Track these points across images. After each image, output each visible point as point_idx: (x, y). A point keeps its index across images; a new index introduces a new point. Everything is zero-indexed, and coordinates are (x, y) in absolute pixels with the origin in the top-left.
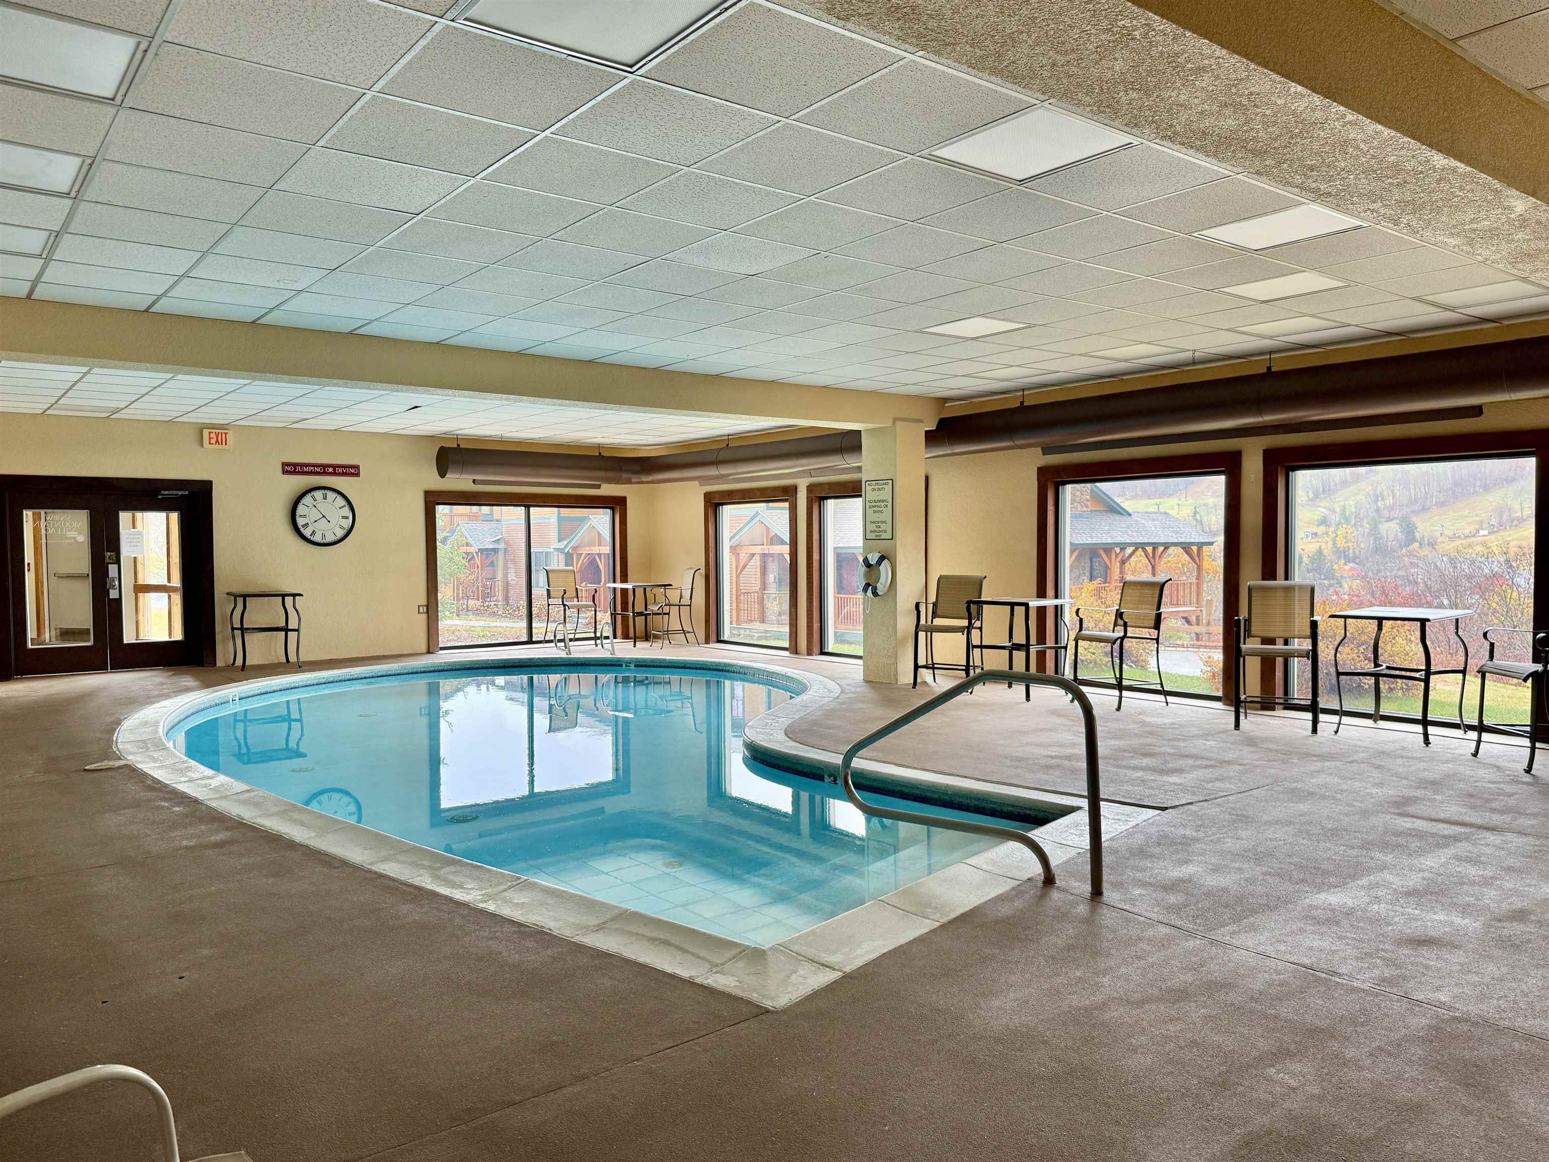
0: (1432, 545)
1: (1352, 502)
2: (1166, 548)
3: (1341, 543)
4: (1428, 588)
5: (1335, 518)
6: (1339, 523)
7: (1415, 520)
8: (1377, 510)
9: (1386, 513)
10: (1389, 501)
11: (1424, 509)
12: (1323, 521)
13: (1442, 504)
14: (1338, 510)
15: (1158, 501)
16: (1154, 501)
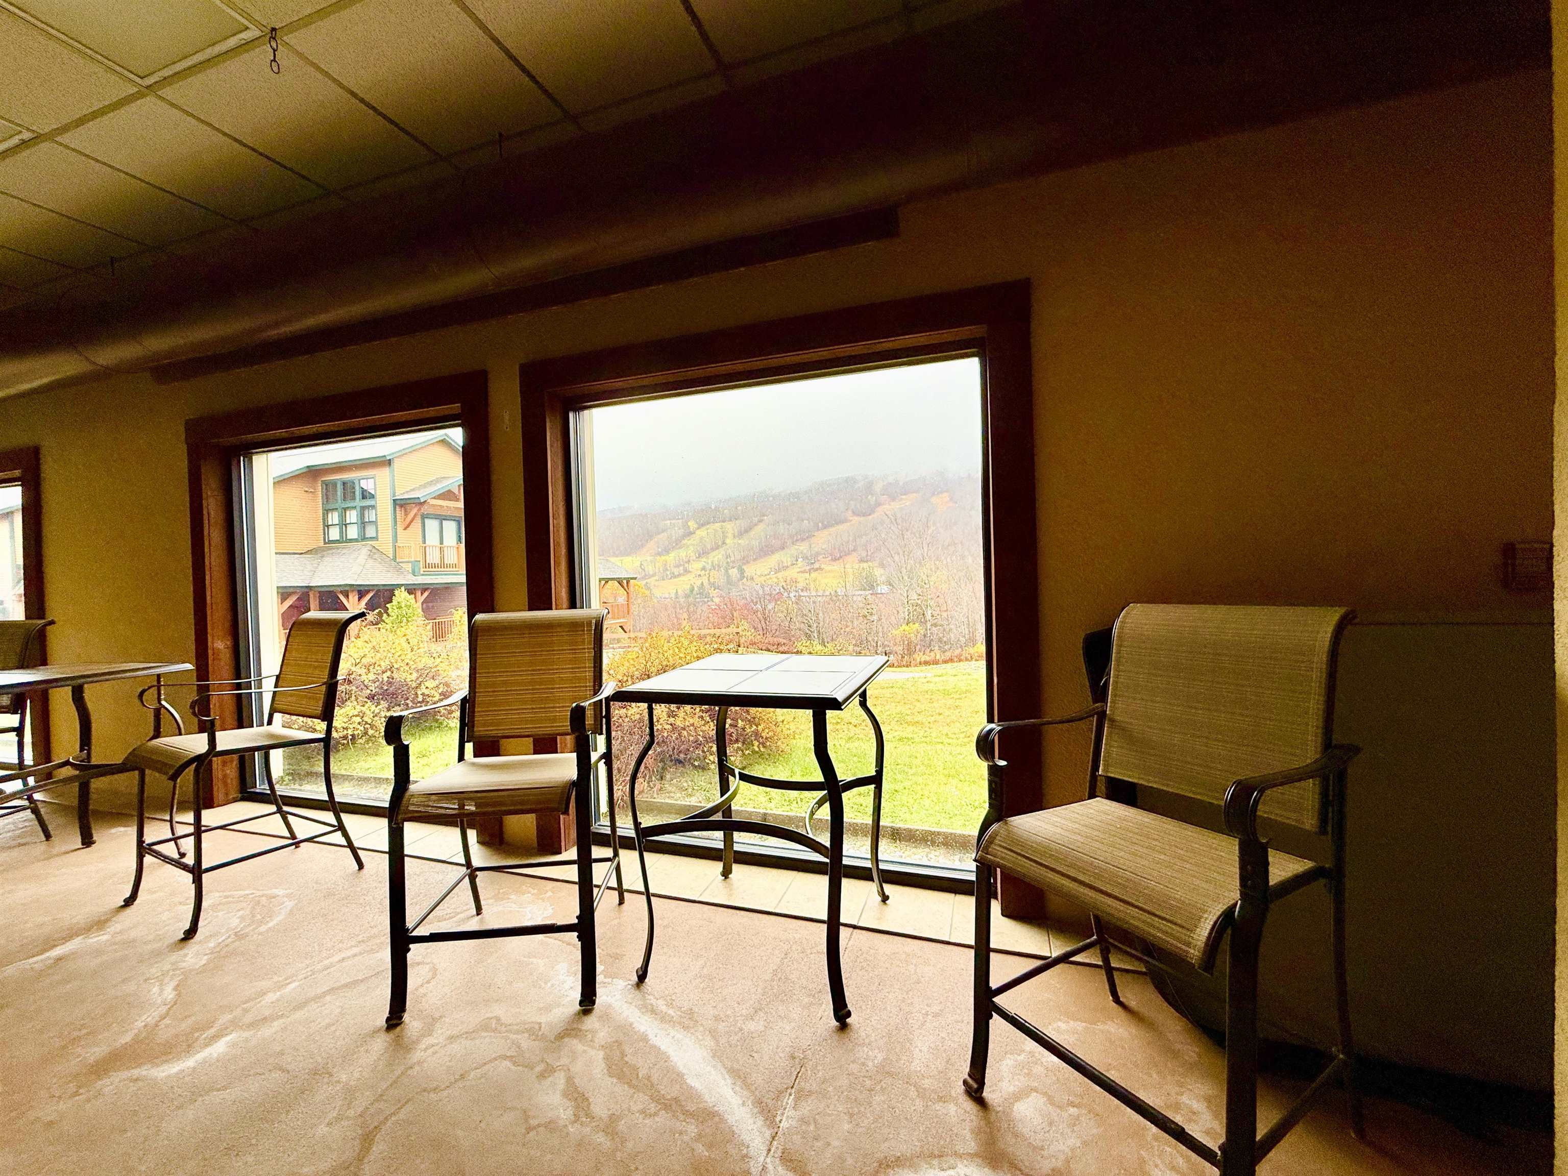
0: (752, 579)
1: (716, 559)
2: (607, 582)
3: (712, 580)
4: (752, 601)
5: (709, 567)
6: (710, 570)
7: (744, 567)
8: (728, 563)
9: (731, 564)
10: (733, 559)
11: (748, 562)
12: (704, 569)
13: (755, 560)
14: (710, 562)
15: (621, 558)
16: (619, 558)
